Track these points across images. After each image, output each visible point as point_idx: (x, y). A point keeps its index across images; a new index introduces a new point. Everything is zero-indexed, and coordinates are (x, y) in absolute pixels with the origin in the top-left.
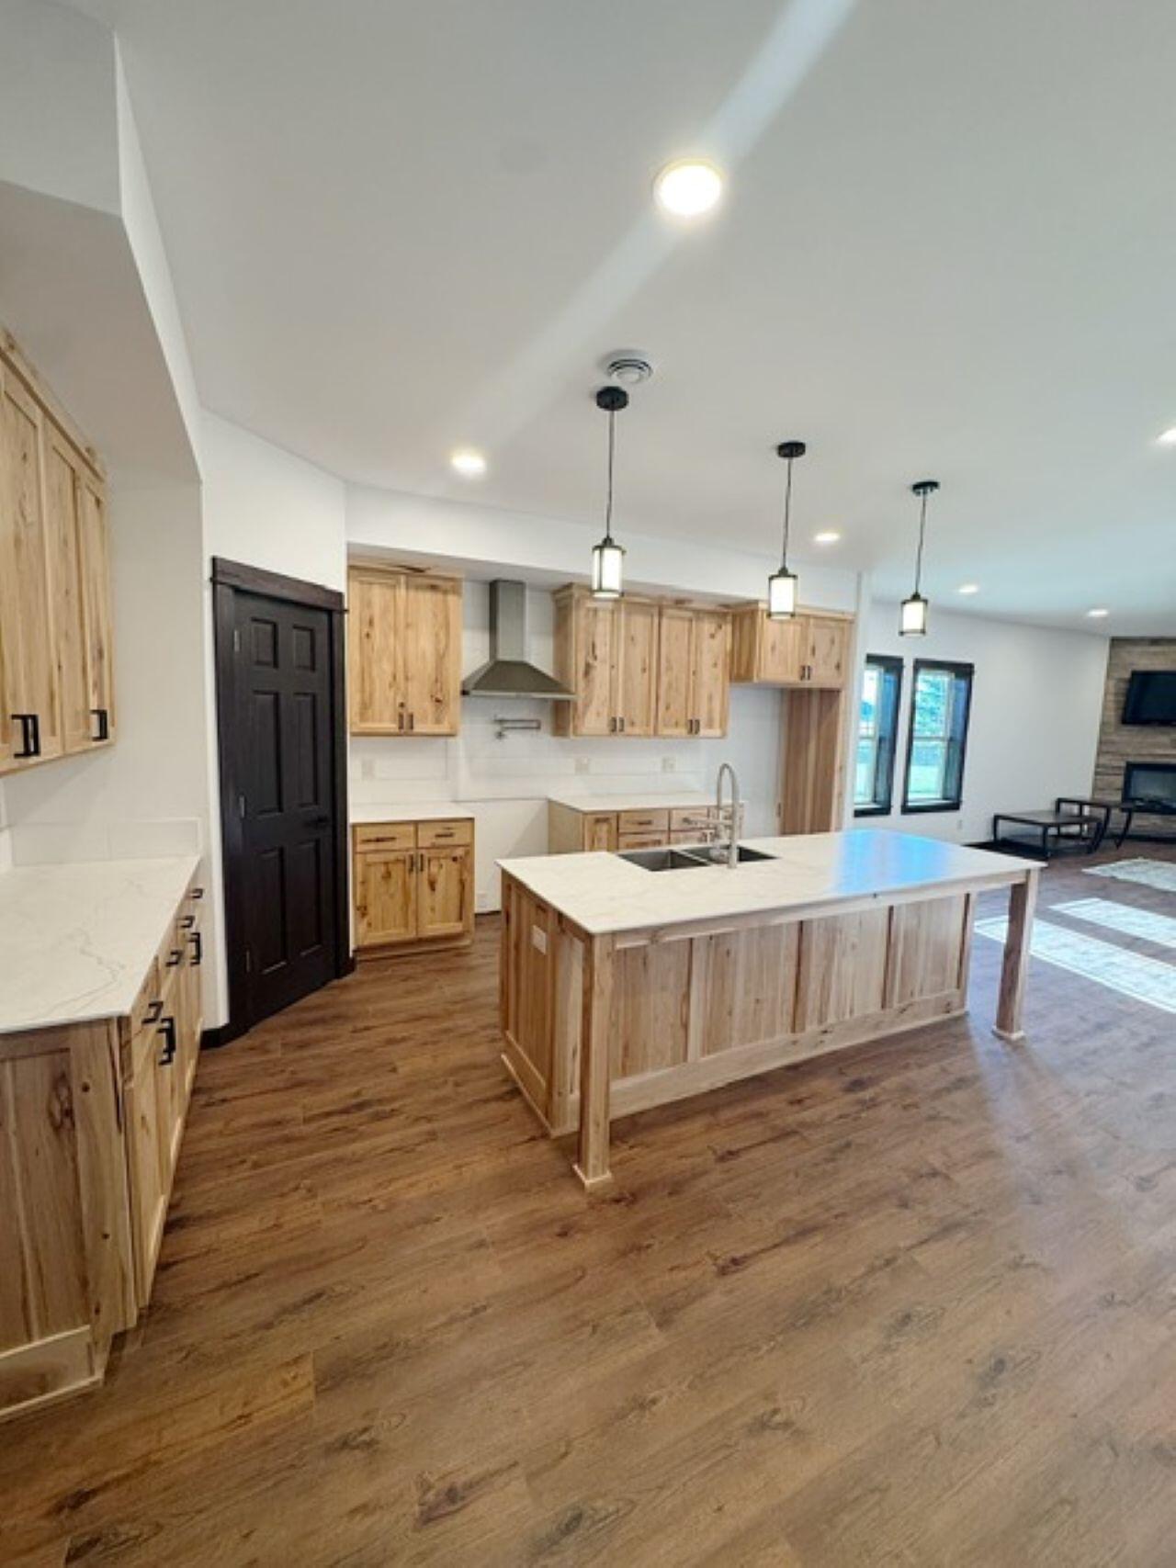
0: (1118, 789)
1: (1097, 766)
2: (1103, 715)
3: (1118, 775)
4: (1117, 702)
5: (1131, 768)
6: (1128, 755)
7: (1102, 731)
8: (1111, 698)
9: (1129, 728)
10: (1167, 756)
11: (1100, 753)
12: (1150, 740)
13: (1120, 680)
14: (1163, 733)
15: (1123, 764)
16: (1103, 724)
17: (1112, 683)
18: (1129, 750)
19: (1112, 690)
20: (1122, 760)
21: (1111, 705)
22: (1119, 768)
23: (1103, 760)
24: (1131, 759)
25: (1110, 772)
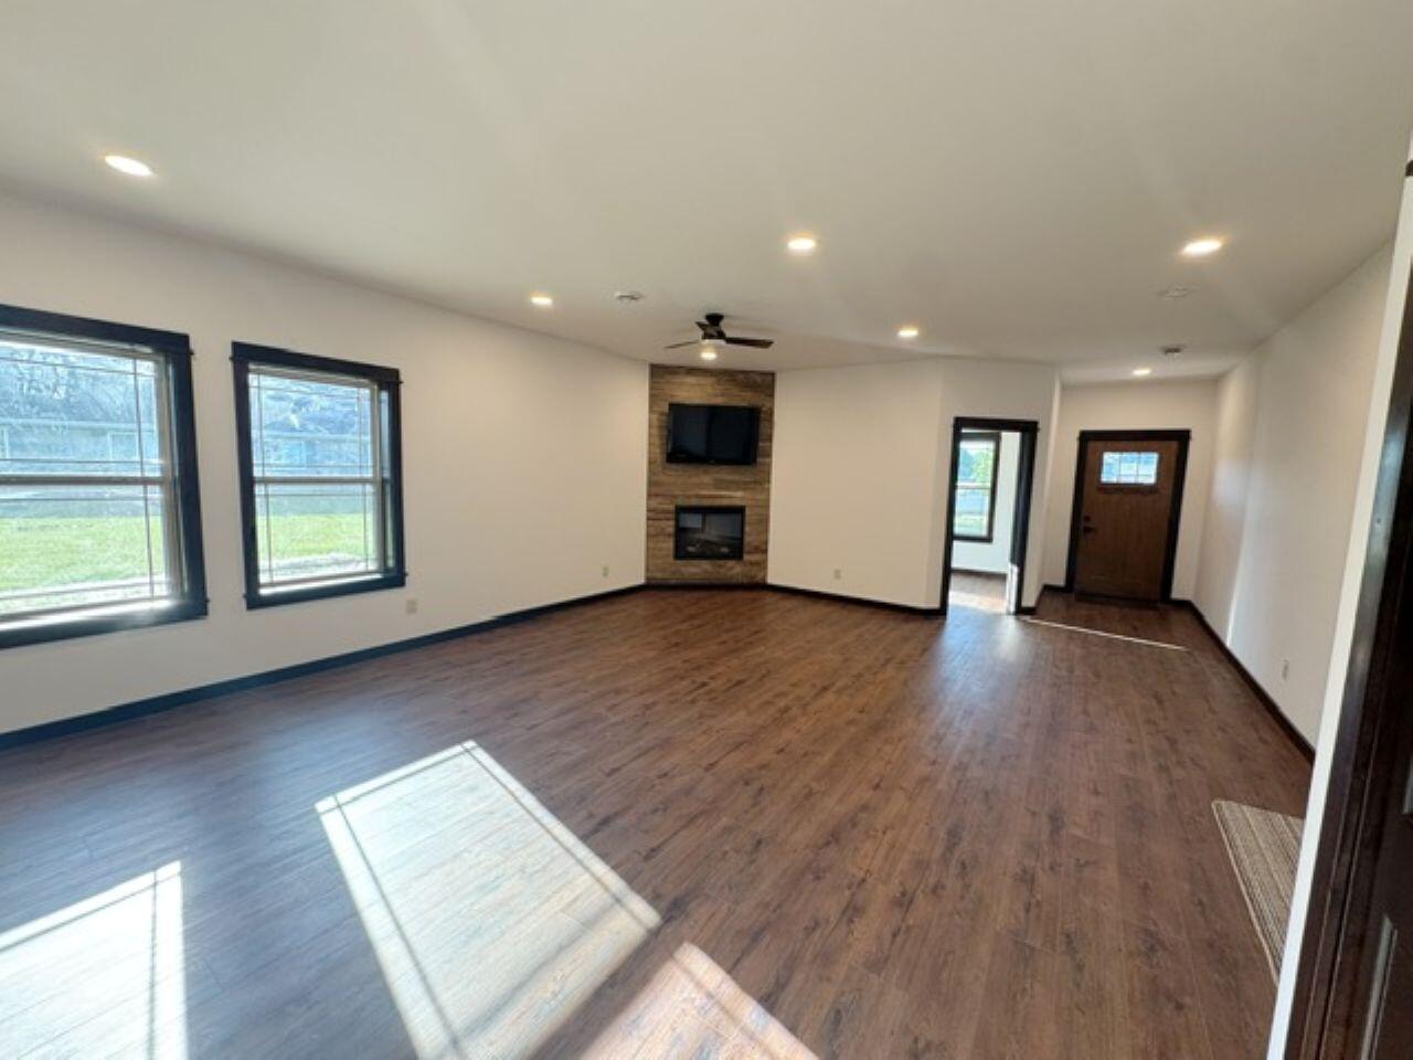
0: (669, 535)
1: (649, 510)
2: (650, 452)
3: (668, 519)
4: (661, 437)
5: (681, 510)
6: (675, 497)
7: (651, 472)
8: (655, 431)
9: (674, 466)
10: (710, 497)
11: (650, 496)
12: (695, 480)
13: (662, 414)
14: (706, 472)
15: (672, 507)
16: (651, 462)
17: (655, 416)
18: (677, 493)
19: (655, 423)
20: (672, 503)
21: (657, 441)
22: (668, 512)
23: (654, 503)
24: (681, 502)
25: (661, 516)
